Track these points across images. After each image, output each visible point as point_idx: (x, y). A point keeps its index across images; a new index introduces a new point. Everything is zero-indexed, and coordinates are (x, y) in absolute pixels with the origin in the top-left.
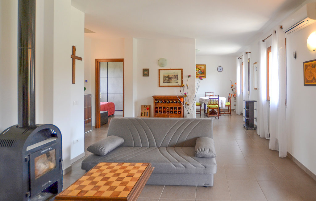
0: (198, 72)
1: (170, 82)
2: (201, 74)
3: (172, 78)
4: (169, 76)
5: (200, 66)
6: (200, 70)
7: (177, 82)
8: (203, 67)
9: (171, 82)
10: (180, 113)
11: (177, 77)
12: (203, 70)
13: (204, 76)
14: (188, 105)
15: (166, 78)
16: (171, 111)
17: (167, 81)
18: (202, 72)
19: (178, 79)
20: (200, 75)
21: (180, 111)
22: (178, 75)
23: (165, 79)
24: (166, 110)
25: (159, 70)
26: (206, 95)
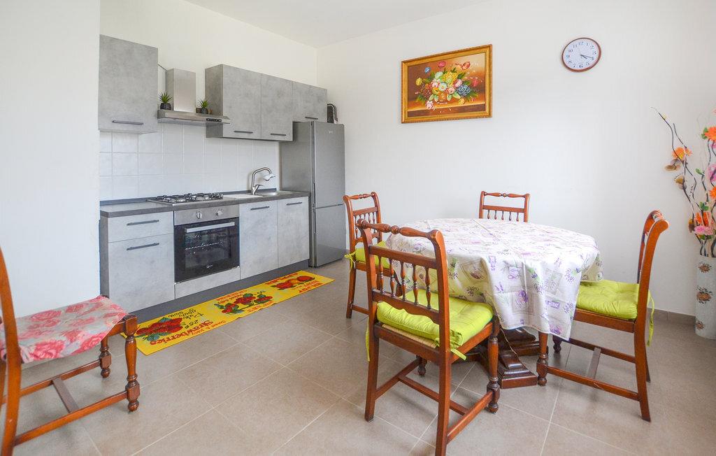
0: (452, 89)
2: (466, 97)
5: (462, 60)
6: (460, 77)
8: (477, 62)
12: (477, 74)
13: (482, 108)
18: (471, 86)
20: (461, 103)
26: (482, 207)
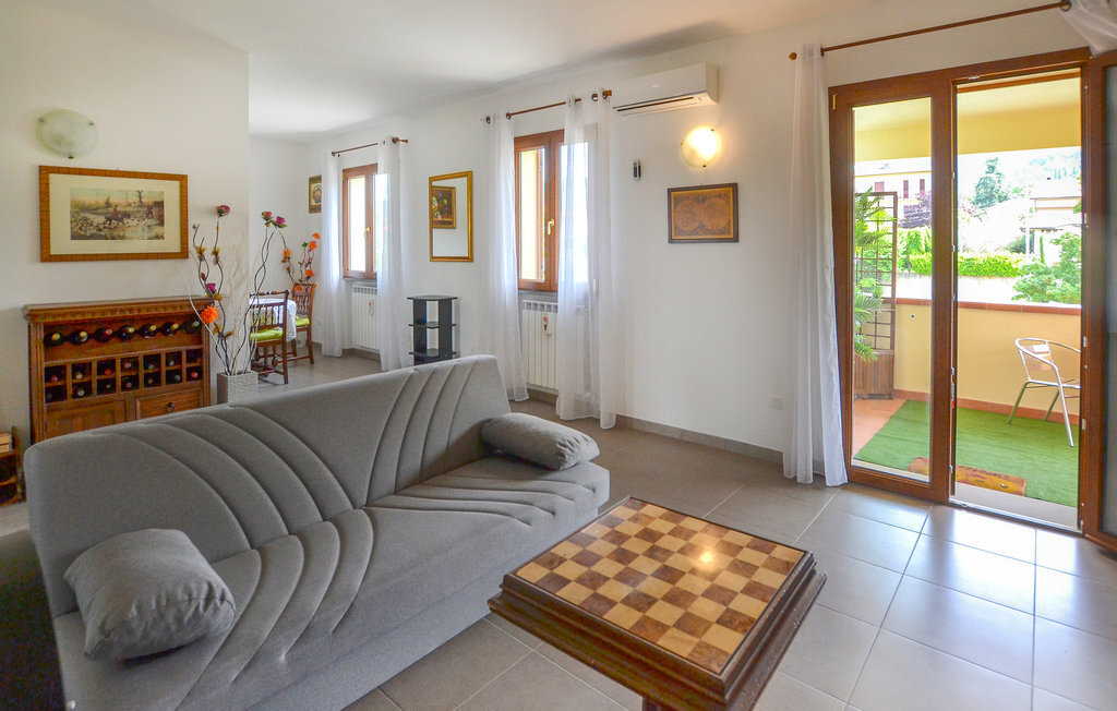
1: (113, 238)
3: (128, 215)
4: (108, 204)
7: (158, 237)
9: (122, 238)
10: (200, 377)
11: (155, 210)
14: (223, 337)
15: (91, 216)
16: (147, 376)
17: (94, 231)
19: (162, 223)
21: (200, 370)
22: (160, 205)
23: (86, 219)
24: (119, 374)
25: (45, 172)
